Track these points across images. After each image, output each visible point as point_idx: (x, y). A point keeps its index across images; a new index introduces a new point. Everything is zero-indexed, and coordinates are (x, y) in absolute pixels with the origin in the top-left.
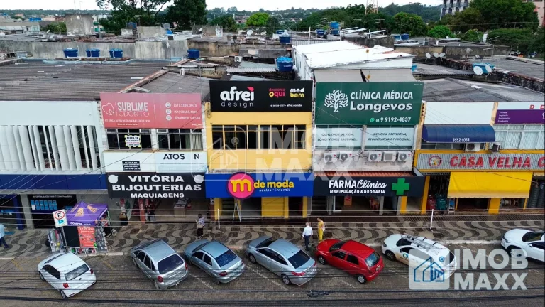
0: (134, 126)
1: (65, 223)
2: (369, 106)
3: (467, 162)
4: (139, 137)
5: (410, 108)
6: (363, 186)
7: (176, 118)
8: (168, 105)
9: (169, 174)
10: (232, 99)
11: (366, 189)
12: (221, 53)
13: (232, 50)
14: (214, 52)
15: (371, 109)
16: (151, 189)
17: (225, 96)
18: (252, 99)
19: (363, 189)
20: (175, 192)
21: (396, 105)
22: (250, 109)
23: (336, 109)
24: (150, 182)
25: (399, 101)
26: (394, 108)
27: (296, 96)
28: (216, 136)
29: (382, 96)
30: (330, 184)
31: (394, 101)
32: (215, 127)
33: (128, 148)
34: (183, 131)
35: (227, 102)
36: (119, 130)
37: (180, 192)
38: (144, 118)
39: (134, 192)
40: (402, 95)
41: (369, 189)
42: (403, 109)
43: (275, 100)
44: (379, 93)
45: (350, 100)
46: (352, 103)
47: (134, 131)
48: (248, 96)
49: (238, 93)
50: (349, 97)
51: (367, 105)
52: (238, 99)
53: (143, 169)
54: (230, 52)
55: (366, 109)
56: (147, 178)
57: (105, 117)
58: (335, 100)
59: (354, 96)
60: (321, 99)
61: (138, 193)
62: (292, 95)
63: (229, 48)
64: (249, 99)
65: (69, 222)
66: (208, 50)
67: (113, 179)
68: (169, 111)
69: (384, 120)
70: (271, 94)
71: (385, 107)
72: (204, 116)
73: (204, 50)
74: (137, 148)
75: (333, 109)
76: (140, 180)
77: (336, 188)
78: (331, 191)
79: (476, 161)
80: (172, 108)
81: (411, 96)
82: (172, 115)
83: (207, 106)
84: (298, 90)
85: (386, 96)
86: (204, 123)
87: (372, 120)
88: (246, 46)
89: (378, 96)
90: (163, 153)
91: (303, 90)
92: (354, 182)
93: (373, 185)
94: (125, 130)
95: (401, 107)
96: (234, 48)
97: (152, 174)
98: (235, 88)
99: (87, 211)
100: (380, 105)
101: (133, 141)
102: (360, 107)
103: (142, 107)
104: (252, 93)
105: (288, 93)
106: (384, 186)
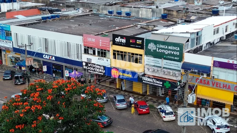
0: (91, 46)
1: (68, 76)
2: (163, 51)
3: (203, 82)
4: (92, 51)
5: (179, 54)
6: (154, 82)
7: (103, 45)
8: (101, 40)
9: (99, 65)
10: (119, 41)
11: (155, 83)
12: (179, 17)
13: (185, 15)
14: (175, 16)
15: (164, 52)
16: (94, 70)
17: (117, 40)
18: (125, 42)
19: (154, 83)
20: (100, 72)
21: (173, 52)
22: (124, 46)
23: (152, 50)
24: (94, 67)
25: (174, 50)
26: (172, 53)
27: (139, 43)
28: (114, 54)
29: (168, 47)
30: (143, 78)
31: (173, 50)
32: (114, 51)
33: (89, 54)
34: (105, 50)
35: (117, 42)
36: (88, 47)
37: (102, 73)
38: (94, 44)
39: (89, 70)
40: (175, 48)
41: (156, 83)
42: (176, 54)
43: (132, 44)
44: (167, 46)
45: (157, 47)
46: (157, 48)
47: (91, 48)
48: (124, 41)
49: (121, 39)
50: (156, 46)
51: (163, 50)
52: (120, 41)
53: (92, 62)
54: (184, 16)
55: (163, 52)
56: (93, 65)
57: (84, 42)
58: (151, 46)
59: (158, 46)
60: (147, 45)
61: (90, 70)
62: (137, 43)
63: (183, 14)
64: (124, 42)
65: (69, 75)
66: (173, 15)
67: (84, 64)
68: (101, 43)
69: (169, 57)
70: (131, 41)
71: (169, 52)
72: (110, 46)
73: (170, 14)
74: (91, 54)
75: (151, 50)
76: (91, 66)
77: (145, 81)
78: (143, 81)
79: (206, 82)
80: (102, 42)
81: (178, 49)
82: (102, 44)
83: (111, 43)
84: (139, 41)
85: (170, 48)
86: (110, 49)
87: (165, 56)
88: (192, 14)
89: (167, 47)
90: (98, 57)
91: (141, 41)
92: (151, 79)
93: (157, 82)
94: (89, 48)
95: (175, 53)
96: (186, 14)
97: (94, 64)
98: (120, 37)
99: (75, 73)
100: (167, 51)
101: (91, 51)
102: (160, 51)
103: (94, 40)
104: (125, 40)
105: (136, 41)
106: (161, 83)
